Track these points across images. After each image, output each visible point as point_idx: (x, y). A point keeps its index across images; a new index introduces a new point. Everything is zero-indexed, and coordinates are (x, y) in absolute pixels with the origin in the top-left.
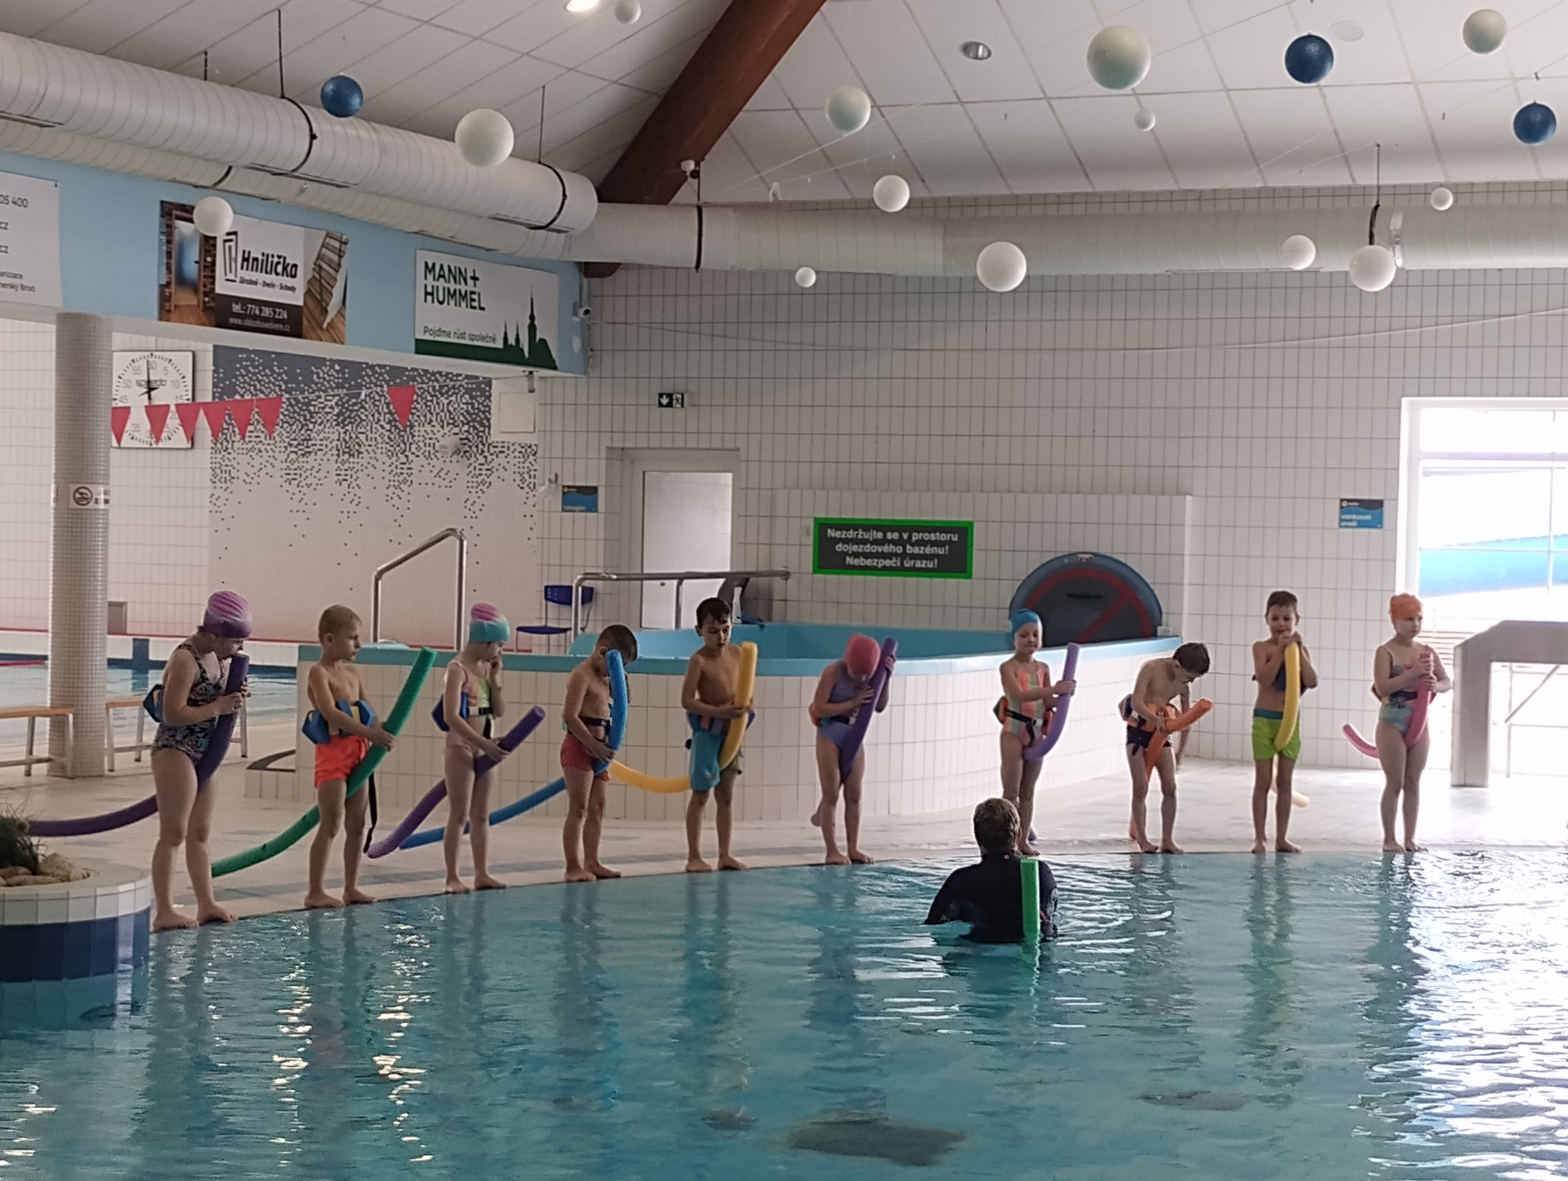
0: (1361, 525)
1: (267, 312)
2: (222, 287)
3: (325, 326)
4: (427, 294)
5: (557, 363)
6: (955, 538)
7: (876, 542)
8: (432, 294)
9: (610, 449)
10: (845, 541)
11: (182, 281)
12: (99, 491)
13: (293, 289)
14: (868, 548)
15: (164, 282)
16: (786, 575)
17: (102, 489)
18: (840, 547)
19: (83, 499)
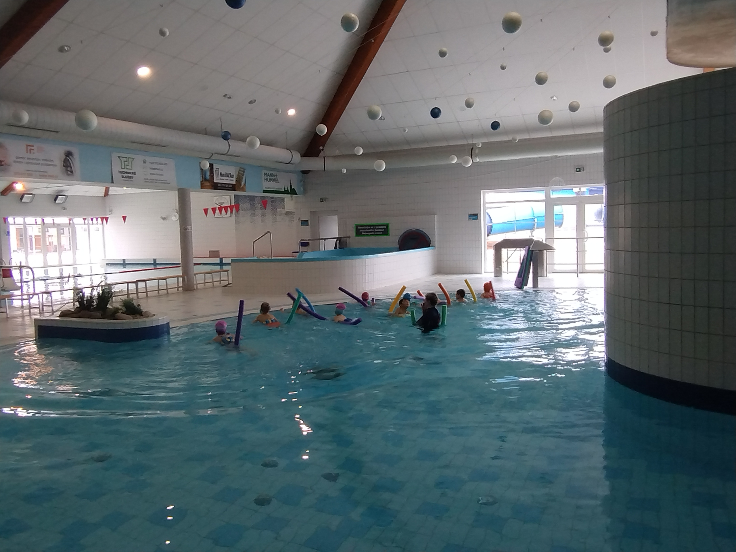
0: (473, 219)
1: (227, 186)
2: (215, 181)
3: (241, 188)
4: (265, 180)
5: (298, 193)
6: (385, 227)
7: (368, 229)
8: (266, 180)
9: (311, 212)
10: (362, 229)
11: (206, 180)
12: (189, 227)
13: (233, 180)
14: (367, 230)
15: (201, 180)
16: (349, 237)
17: (190, 226)
18: (361, 231)
19: (186, 229)
